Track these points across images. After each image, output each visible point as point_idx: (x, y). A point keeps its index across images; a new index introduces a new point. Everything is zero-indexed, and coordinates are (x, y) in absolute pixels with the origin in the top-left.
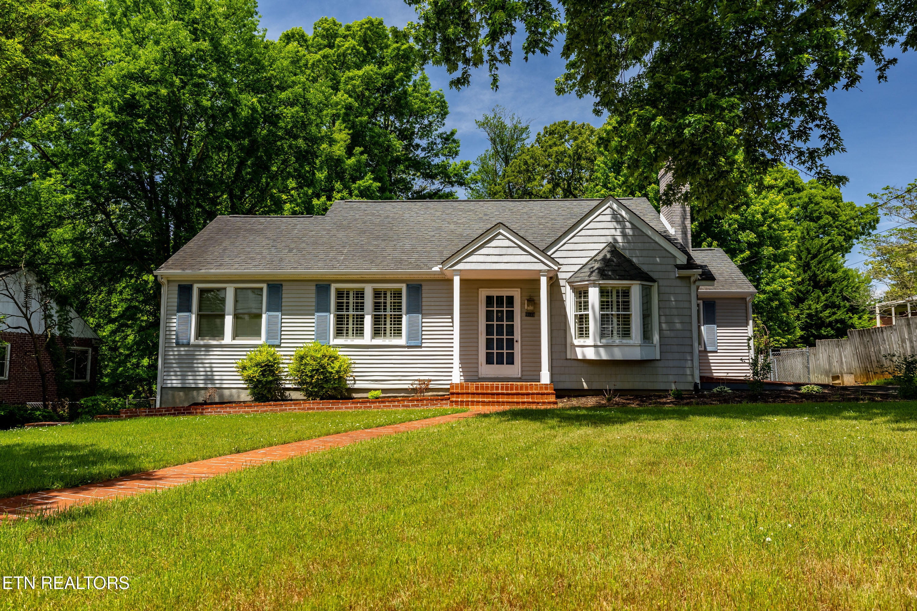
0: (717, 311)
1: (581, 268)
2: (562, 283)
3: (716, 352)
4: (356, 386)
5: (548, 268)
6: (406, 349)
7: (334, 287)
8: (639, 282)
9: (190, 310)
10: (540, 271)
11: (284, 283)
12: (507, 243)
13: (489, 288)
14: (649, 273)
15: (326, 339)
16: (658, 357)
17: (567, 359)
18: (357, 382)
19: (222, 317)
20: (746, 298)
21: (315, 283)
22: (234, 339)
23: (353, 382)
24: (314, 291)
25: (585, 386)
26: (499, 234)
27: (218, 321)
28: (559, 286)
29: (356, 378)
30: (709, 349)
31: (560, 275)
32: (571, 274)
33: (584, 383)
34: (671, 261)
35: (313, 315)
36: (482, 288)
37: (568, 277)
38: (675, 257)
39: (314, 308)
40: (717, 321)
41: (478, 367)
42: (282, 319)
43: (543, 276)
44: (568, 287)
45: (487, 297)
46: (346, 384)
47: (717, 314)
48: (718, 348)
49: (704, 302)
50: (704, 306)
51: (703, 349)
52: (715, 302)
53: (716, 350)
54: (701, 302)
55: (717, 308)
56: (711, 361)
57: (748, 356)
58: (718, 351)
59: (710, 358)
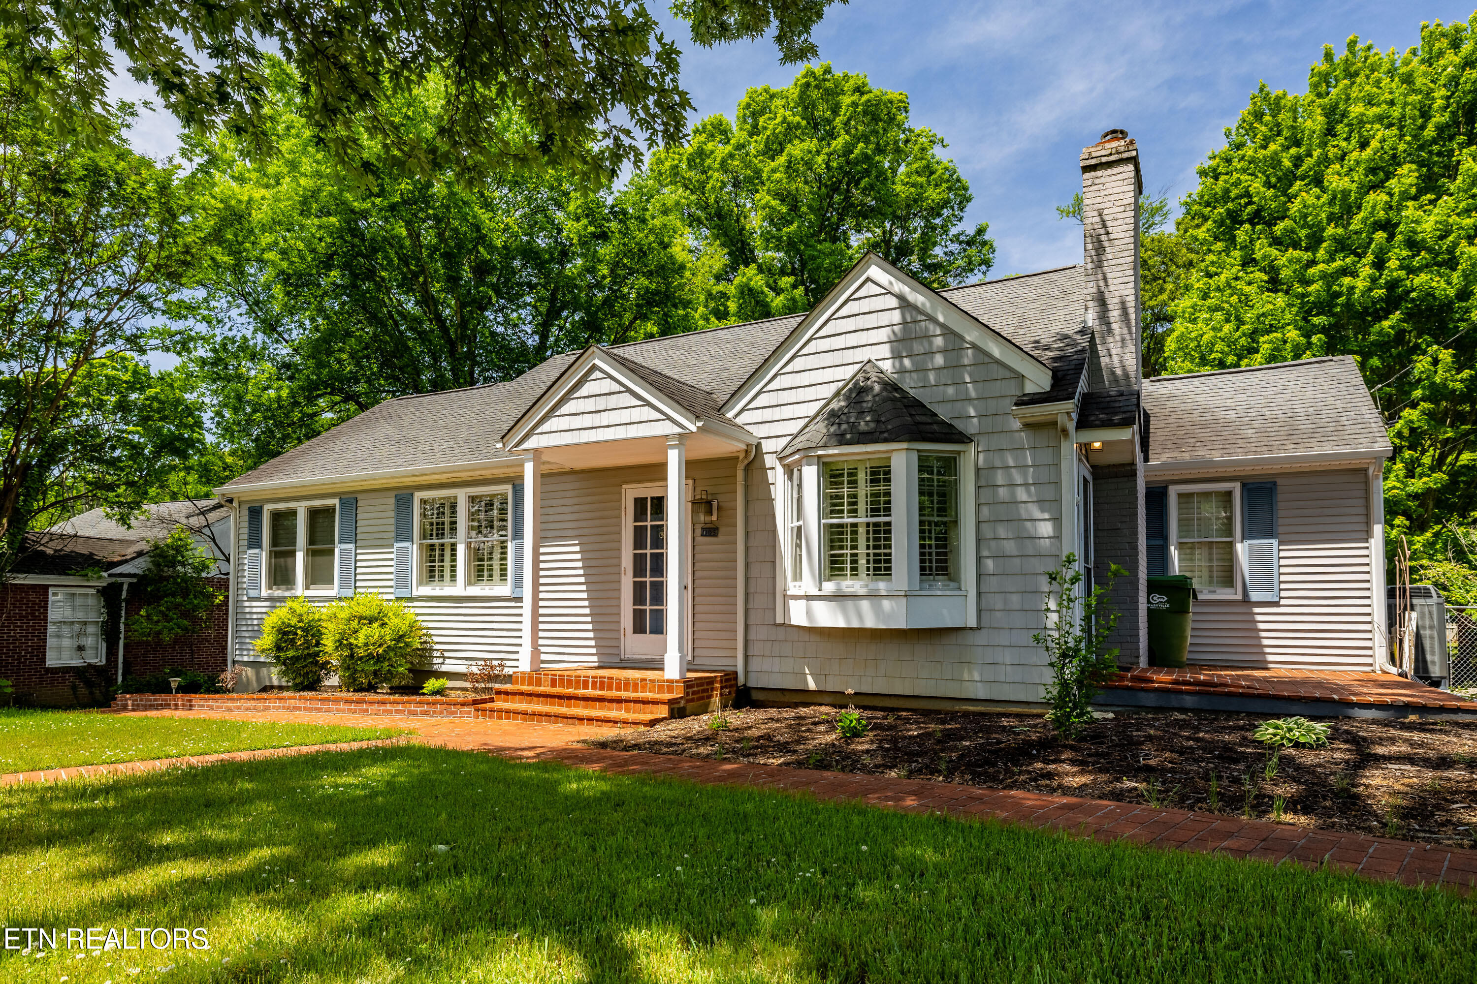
0: (1281, 505)
1: (806, 426)
2: (770, 461)
3: (1276, 604)
4: (445, 668)
5: (680, 430)
6: (513, 604)
7: (418, 496)
8: (904, 445)
9: (260, 547)
10: (666, 437)
11: (359, 497)
12: (607, 385)
13: (639, 482)
14: (956, 423)
15: (406, 587)
16: (972, 622)
17: (775, 624)
18: (447, 661)
19: (293, 554)
20: (1366, 470)
21: (393, 493)
22: (307, 588)
23: (441, 660)
24: (393, 507)
25: (812, 685)
26: (594, 368)
27: (289, 560)
28: (764, 470)
29: (446, 654)
30: (1255, 596)
31: (767, 446)
32: (784, 441)
33: (810, 679)
34: (1012, 390)
35: (392, 546)
36: (627, 482)
37: (779, 449)
38: (1021, 378)
39: (393, 535)
40: (1281, 529)
41: (619, 639)
42: (356, 554)
43: (673, 447)
44: (780, 470)
45: (636, 500)
46: (431, 664)
47: (1281, 513)
48: (1283, 594)
49: (1244, 486)
50: (1245, 494)
51: (1239, 596)
52: (1275, 483)
53: (1277, 599)
54: (1236, 487)
55: (1280, 497)
56: (1261, 626)
57: (1369, 614)
58: (1283, 602)
59: (1259, 618)
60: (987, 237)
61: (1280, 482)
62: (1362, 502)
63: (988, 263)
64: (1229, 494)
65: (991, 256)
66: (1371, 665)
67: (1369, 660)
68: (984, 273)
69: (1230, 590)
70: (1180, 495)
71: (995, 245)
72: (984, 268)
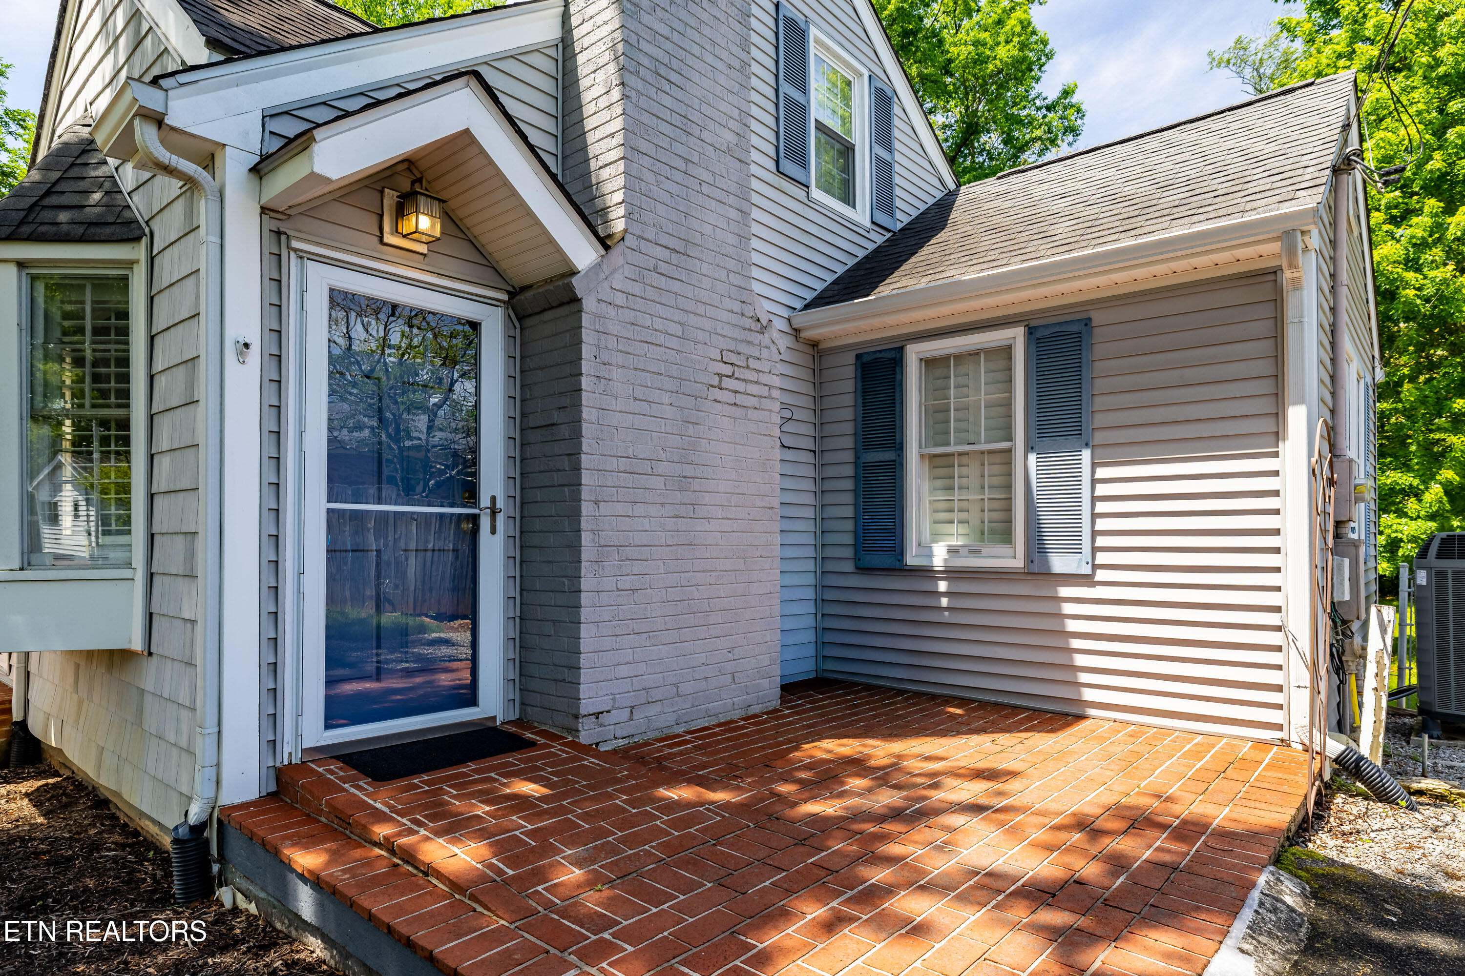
0: (1100, 367)
3: (1089, 579)
20: (1274, 271)
30: (1055, 562)
40: (1099, 420)
47: (1100, 385)
48: (1102, 558)
49: (1031, 331)
50: (1033, 348)
51: (1018, 563)
52: (1088, 322)
53: (1087, 570)
54: (1017, 335)
55: (1100, 350)
56: (1072, 626)
57: (1278, 609)
58: (1101, 575)
59: (1068, 608)
60: (1075, 99)
61: (1098, 318)
62: (1265, 347)
63: (1073, 130)
64: (1007, 351)
65: (1079, 122)
66: (1280, 727)
67: (1275, 716)
68: (1070, 144)
69: (1004, 549)
70: (929, 363)
71: (1083, 107)
72: (1070, 138)
